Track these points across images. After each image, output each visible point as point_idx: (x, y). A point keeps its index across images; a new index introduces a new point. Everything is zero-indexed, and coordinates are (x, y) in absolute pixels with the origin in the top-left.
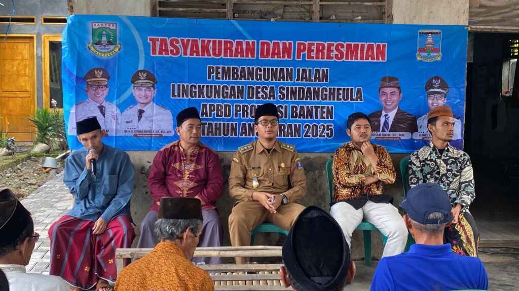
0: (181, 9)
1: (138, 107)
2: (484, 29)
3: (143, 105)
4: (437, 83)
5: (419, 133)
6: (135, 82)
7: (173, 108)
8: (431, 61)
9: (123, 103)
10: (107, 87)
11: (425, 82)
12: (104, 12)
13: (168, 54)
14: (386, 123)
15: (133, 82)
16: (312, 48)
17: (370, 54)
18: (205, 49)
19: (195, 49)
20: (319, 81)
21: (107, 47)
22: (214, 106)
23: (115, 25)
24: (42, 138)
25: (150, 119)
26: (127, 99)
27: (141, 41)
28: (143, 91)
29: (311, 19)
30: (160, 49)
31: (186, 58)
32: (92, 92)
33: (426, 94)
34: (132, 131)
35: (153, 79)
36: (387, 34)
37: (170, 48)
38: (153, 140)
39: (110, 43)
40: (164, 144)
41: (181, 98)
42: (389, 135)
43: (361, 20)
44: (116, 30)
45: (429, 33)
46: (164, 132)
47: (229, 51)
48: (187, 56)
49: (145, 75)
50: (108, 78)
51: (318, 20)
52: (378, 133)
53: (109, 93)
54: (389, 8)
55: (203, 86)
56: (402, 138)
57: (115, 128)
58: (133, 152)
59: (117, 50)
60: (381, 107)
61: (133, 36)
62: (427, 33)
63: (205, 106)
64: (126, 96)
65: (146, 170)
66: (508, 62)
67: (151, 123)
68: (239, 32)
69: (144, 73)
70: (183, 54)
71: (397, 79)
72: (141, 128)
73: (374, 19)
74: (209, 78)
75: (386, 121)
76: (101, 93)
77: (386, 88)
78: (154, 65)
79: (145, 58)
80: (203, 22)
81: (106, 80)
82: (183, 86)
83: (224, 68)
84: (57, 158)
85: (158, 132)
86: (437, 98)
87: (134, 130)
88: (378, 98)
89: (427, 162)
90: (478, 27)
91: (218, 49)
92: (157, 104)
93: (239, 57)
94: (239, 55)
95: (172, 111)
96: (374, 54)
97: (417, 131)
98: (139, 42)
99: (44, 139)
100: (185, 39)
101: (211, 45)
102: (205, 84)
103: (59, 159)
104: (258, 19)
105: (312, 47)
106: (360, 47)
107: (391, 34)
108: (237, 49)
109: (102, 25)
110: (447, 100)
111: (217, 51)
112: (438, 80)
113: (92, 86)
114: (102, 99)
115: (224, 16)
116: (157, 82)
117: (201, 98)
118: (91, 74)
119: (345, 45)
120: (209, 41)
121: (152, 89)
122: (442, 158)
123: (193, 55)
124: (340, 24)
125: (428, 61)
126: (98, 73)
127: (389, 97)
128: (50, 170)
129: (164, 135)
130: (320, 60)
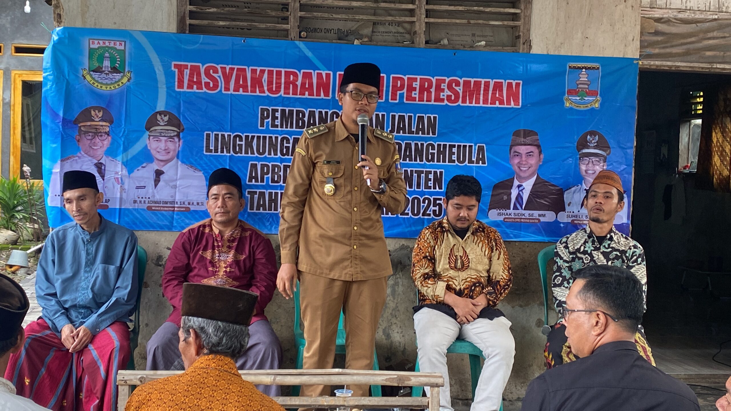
0: (221, 23)
1: (155, 166)
2: (661, 66)
3: (162, 164)
4: (593, 140)
5: (567, 213)
6: (151, 129)
7: (207, 168)
8: (586, 109)
9: (132, 159)
10: (108, 135)
11: (576, 138)
12: (107, 24)
13: (202, 89)
14: (519, 197)
15: (148, 129)
16: (414, 86)
17: (497, 96)
18: (257, 82)
19: (241, 83)
20: (423, 133)
21: (110, 76)
22: (268, 166)
23: (123, 43)
24: (7, 221)
25: (171, 184)
26: (138, 154)
27: (161, 68)
28: (163, 142)
29: (413, 43)
30: (189, 80)
31: (228, 94)
32: (86, 141)
33: (578, 156)
34: (145, 202)
35: (178, 125)
36: (521, 67)
37: (204, 79)
38: (175, 216)
39: (115, 70)
40: (192, 222)
41: (219, 153)
42: (524, 215)
43: (485, 47)
44: (124, 51)
45: (583, 68)
46: (193, 204)
47: (291, 85)
48: (229, 93)
49: (166, 118)
50: (111, 122)
51: (423, 45)
52: (508, 211)
53: (112, 144)
54: (525, 31)
55: (253, 137)
56: (542, 219)
57: (118, 195)
58: (144, 232)
59: (125, 80)
60: (513, 173)
61: (150, 61)
62: (579, 68)
63: (254, 166)
64: (137, 148)
65: (165, 260)
66: (688, 124)
67: (173, 191)
68: (306, 58)
69: (165, 116)
70: (223, 89)
71: (536, 134)
72: (157, 197)
73: (504, 46)
74: (262, 125)
75: (519, 194)
76: (100, 144)
77: (520, 147)
78: (180, 104)
79: (167, 92)
80: (255, 42)
81: (107, 124)
82: (223, 136)
83: (283, 111)
84: (29, 252)
85: (184, 203)
86: (593, 162)
87: (147, 200)
88: (508, 160)
89: (579, 255)
90: (652, 63)
91: (276, 84)
92: (183, 162)
93: (307, 95)
94: (307, 93)
95: (205, 172)
96: (503, 97)
97: (564, 210)
98: (158, 69)
99: (11, 225)
100: (228, 68)
101: (266, 76)
102: (256, 135)
103: (31, 253)
104: (334, 41)
105: (414, 83)
106: (483, 86)
107: (529, 68)
108: (303, 84)
109: (104, 43)
110: (608, 166)
111: (274, 86)
112: (595, 136)
113: (86, 133)
114: (100, 152)
115: (285, 34)
116: (183, 129)
117: (250, 155)
118: (86, 115)
119: (461, 81)
120: (262, 72)
121: (176, 139)
122: (601, 251)
123: (239, 91)
124: (455, 51)
125: (582, 109)
126: (96, 115)
127: (524, 158)
128: (17, 270)
129: (192, 208)
130: (425, 103)
